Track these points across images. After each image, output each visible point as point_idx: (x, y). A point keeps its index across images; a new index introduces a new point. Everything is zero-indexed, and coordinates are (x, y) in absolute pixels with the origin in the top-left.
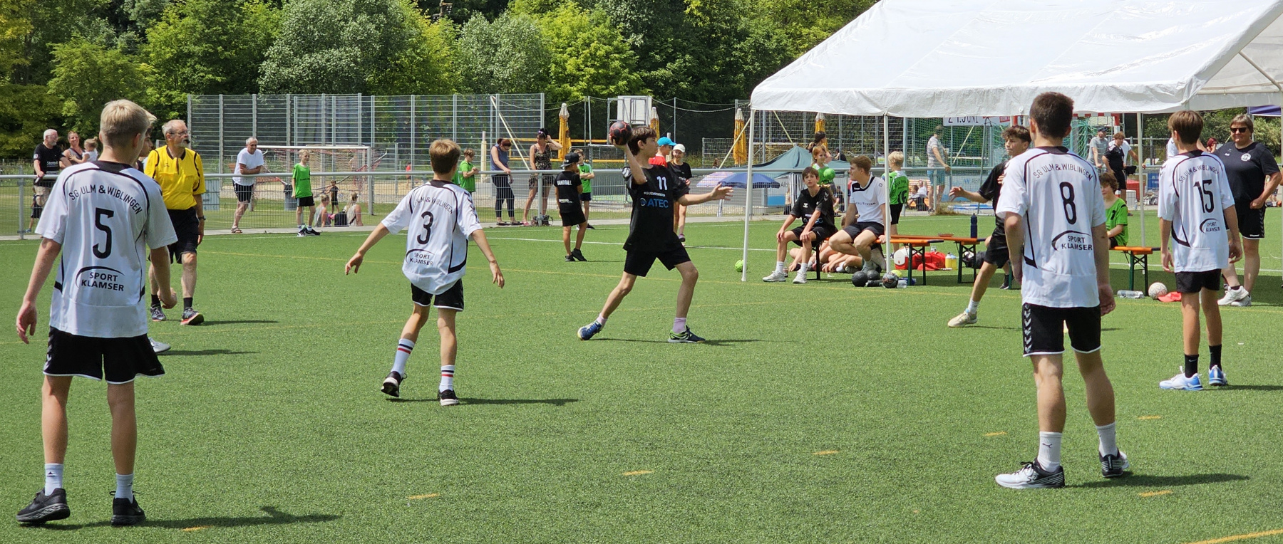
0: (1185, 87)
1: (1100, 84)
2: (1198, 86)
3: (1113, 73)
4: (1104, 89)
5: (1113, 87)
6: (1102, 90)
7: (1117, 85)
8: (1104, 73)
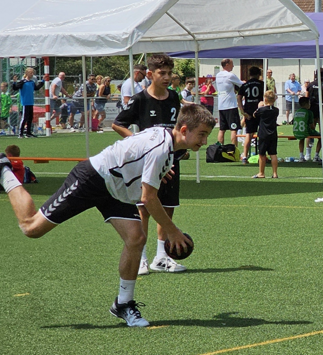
0: (129, 37)
1: (60, 33)
2: (138, 36)
3: (70, 24)
4: (64, 37)
5: (71, 36)
6: (63, 38)
7: (75, 34)
8: (62, 24)
